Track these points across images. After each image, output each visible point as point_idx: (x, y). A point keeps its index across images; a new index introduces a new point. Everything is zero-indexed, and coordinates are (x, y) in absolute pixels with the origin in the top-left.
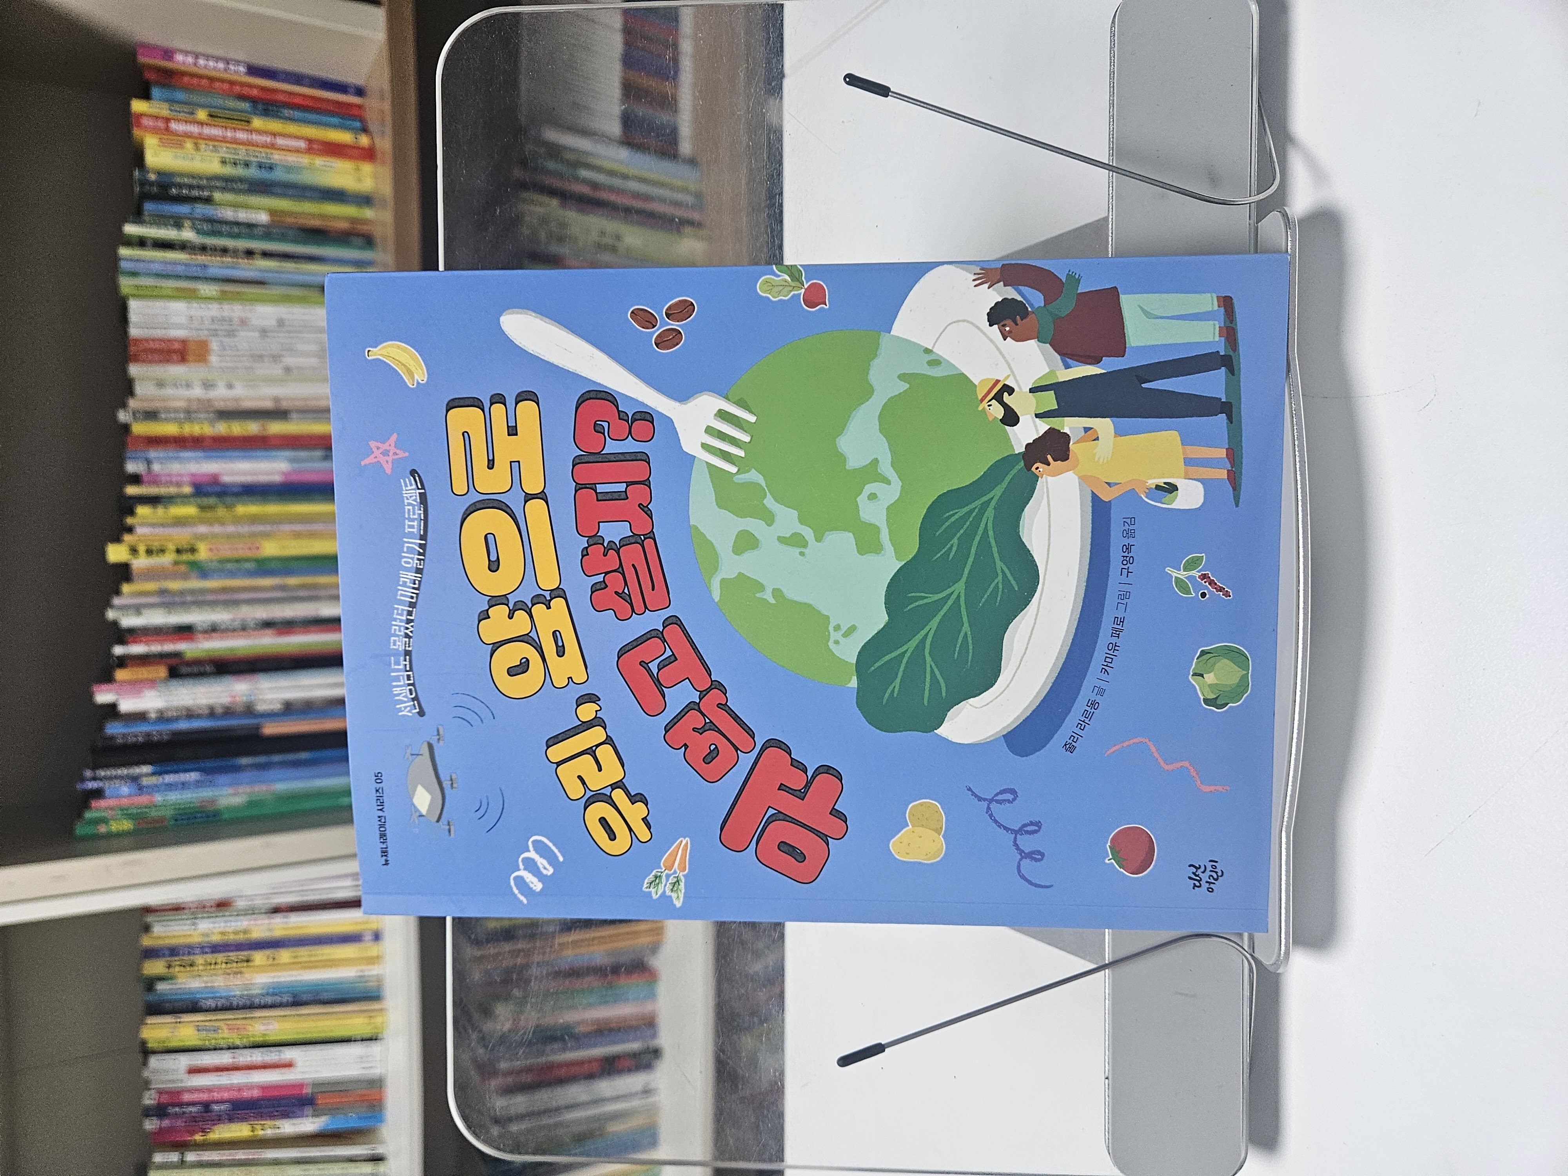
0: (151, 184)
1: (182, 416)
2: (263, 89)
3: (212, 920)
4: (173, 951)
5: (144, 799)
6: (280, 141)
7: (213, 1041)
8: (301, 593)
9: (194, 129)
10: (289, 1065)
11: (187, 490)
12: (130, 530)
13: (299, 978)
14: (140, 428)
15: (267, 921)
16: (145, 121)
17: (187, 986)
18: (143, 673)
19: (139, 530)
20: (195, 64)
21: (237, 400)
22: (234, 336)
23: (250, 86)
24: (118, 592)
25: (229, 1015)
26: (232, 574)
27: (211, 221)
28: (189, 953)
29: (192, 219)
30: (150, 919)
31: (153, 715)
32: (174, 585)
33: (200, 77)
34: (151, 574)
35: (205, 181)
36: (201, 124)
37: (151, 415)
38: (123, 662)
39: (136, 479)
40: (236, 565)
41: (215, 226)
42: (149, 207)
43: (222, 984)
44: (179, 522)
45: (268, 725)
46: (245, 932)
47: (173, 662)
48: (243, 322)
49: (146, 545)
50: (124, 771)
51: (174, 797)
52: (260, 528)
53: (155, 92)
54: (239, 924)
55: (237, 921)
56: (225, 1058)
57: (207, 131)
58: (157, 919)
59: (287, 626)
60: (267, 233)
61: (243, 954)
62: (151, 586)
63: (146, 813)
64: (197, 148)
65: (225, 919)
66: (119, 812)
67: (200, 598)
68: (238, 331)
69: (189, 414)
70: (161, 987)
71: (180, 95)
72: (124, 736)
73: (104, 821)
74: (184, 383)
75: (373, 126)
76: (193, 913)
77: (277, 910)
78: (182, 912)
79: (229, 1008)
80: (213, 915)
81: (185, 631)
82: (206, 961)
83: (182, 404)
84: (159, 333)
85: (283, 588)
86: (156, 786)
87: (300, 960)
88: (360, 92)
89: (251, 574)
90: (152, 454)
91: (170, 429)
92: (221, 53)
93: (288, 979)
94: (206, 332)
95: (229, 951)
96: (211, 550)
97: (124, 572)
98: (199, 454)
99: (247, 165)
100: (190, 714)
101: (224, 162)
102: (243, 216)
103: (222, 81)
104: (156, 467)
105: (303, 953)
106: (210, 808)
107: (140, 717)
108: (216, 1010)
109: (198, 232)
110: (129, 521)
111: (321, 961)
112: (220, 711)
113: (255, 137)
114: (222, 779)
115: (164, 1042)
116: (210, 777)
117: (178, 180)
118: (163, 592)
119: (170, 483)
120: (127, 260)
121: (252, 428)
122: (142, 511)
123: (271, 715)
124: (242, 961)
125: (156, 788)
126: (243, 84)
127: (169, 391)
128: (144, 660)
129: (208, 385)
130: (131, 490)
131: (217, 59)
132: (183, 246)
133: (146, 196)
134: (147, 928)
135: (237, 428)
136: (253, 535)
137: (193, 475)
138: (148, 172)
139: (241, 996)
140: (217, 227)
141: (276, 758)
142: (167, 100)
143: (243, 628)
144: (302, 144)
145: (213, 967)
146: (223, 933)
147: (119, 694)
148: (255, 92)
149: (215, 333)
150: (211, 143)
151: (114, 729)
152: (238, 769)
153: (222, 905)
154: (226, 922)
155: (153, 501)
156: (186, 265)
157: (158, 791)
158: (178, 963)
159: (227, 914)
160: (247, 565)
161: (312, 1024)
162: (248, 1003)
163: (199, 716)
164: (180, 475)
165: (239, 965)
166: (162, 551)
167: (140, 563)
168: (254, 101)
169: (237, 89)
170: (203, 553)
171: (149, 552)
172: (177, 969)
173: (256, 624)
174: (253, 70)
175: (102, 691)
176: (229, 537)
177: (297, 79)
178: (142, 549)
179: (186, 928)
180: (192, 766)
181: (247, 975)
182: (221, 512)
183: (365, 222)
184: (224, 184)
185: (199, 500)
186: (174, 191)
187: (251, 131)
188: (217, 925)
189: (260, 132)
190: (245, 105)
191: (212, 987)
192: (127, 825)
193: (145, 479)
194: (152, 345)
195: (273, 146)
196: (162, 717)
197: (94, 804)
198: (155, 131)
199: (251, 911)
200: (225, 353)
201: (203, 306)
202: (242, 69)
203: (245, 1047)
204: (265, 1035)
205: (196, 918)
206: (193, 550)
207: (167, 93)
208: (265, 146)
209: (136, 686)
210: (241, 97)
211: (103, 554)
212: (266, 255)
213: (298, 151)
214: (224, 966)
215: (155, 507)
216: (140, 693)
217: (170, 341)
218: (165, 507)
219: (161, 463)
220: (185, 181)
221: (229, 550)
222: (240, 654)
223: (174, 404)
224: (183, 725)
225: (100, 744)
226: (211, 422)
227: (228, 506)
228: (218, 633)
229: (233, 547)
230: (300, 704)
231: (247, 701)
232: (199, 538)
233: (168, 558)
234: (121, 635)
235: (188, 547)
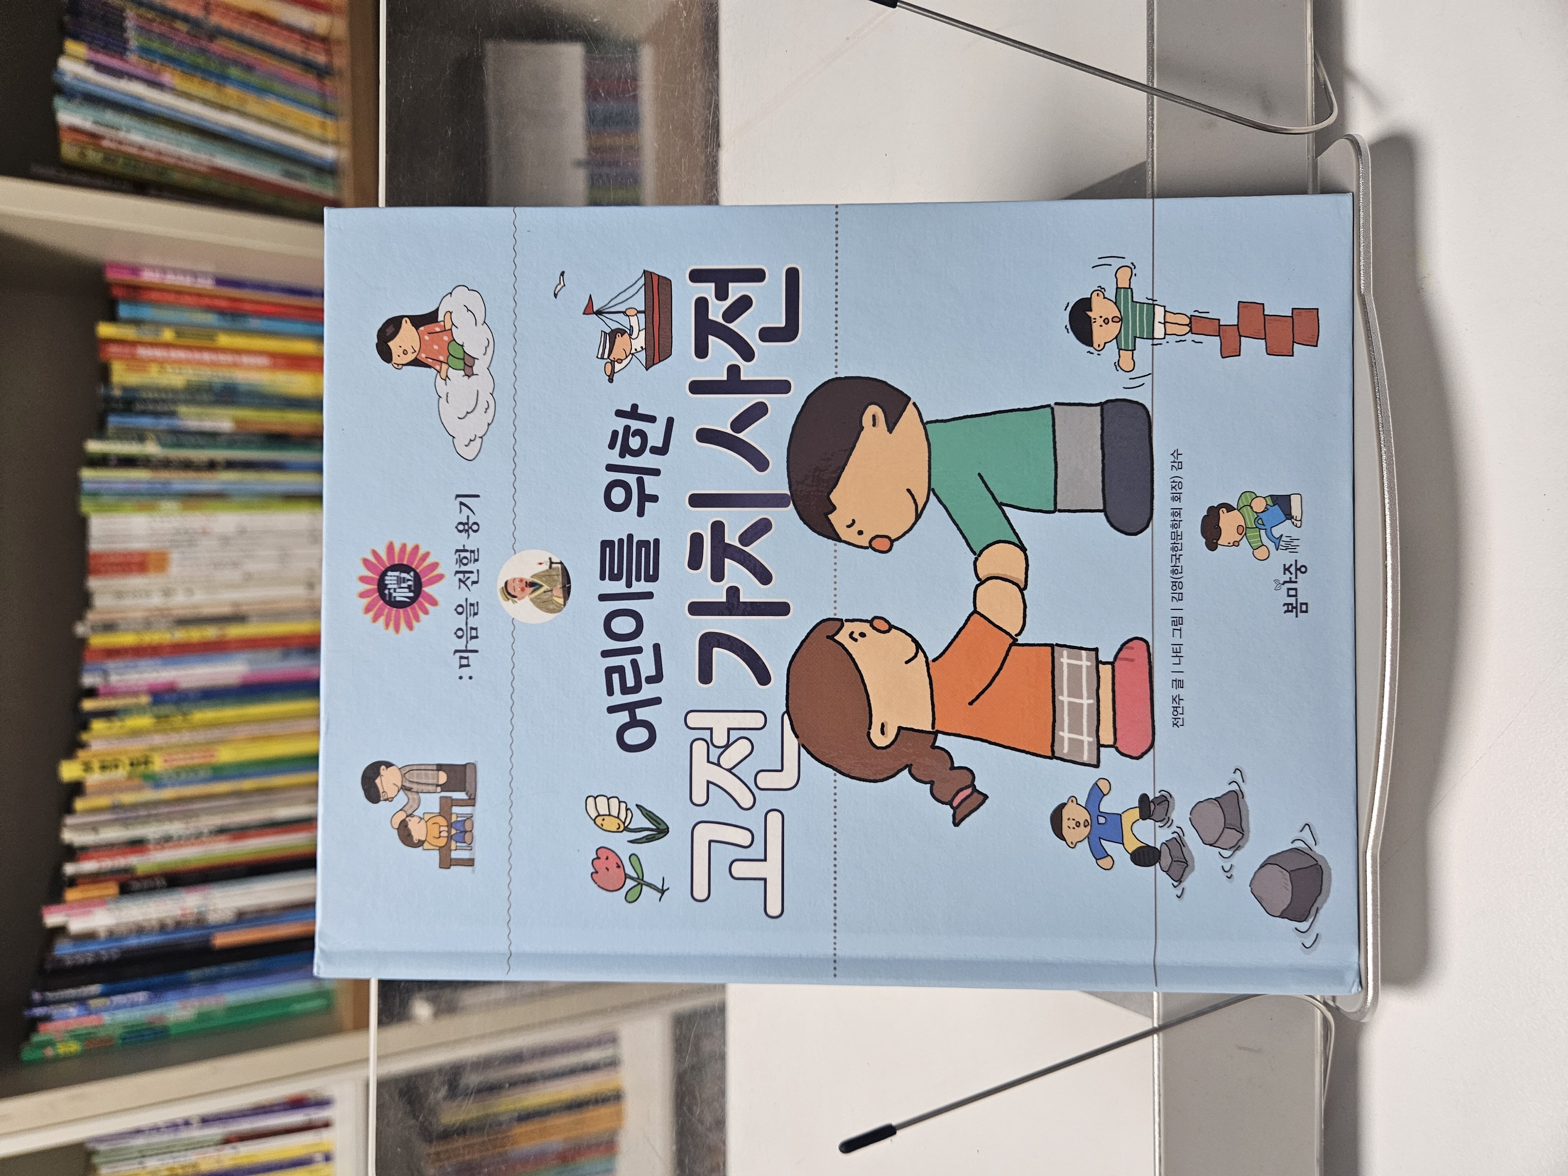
0: (117, 400)
1: (140, 626)
2: (230, 299)
5: (93, 1020)
6: (244, 358)
8: (256, 798)
9: (160, 352)
11: (144, 699)
12: (83, 746)
14: (98, 641)
16: (112, 346)
18: (94, 891)
19: (94, 746)
20: (162, 280)
21: (195, 607)
22: (194, 547)
23: (218, 297)
24: (69, 810)
26: (187, 782)
27: (175, 432)
29: (157, 432)
31: (103, 934)
32: (128, 798)
33: (167, 293)
34: (105, 789)
35: (170, 395)
36: (167, 346)
37: (109, 627)
38: (74, 881)
39: (92, 693)
40: (191, 774)
41: (181, 437)
42: (114, 421)
44: (135, 733)
45: (218, 936)
46: (193, 1166)
47: (125, 877)
48: (205, 532)
49: (102, 761)
50: (72, 992)
51: (123, 1016)
52: (216, 734)
53: (122, 312)
57: (173, 353)
59: (241, 832)
60: (231, 440)
63: (95, 1033)
64: (162, 370)
65: (172, 1154)
66: (67, 1034)
67: (153, 812)
68: (199, 541)
69: (148, 624)
71: (145, 314)
72: (73, 956)
73: (51, 1044)
74: (142, 593)
81: (137, 845)
83: (139, 615)
84: (119, 546)
85: (239, 792)
86: (104, 1006)
89: (206, 780)
90: (111, 665)
91: (128, 639)
92: (188, 265)
94: (167, 544)
96: (166, 761)
97: (77, 788)
98: (157, 662)
100: (140, 930)
102: (208, 425)
103: (190, 293)
104: (114, 679)
106: (158, 1024)
107: (89, 937)
109: (163, 445)
110: (85, 737)
112: (170, 924)
113: (220, 357)
114: (170, 995)
116: (158, 995)
117: (144, 395)
118: (115, 808)
119: (126, 695)
120: (89, 482)
121: (210, 633)
122: (98, 725)
123: (224, 926)
125: (104, 1009)
126: (211, 297)
127: (127, 606)
128: (95, 878)
129: (167, 593)
130: (88, 705)
131: (184, 272)
132: (147, 462)
133: (111, 411)
135: (196, 634)
136: (209, 742)
137: (152, 684)
138: (114, 389)
140: (184, 438)
141: (228, 968)
142: (132, 320)
143: (198, 837)
144: (266, 358)
146: (170, 1169)
147: (67, 915)
148: (223, 304)
149: (175, 544)
150: (175, 366)
151: (63, 949)
152: (187, 984)
155: (109, 714)
156: (149, 483)
157: (105, 1012)
160: (203, 773)
163: (150, 932)
164: (140, 685)
166: (116, 767)
167: (94, 779)
169: (205, 299)
170: (158, 765)
171: (103, 768)
173: (211, 832)
174: (221, 282)
175: (51, 913)
176: (184, 745)
177: (265, 287)
178: (96, 765)
180: (141, 982)
182: (178, 720)
184: (189, 397)
185: (155, 709)
186: (138, 405)
187: (216, 351)
188: (164, 1162)
189: (225, 350)
190: (212, 319)
192: (72, 1048)
193: (102, 691)
194: (112, 560)
195: (236, 364)
196: (112, 935)
197: (42, 1028)
198: (122, 356)
200: (185, 564)
201: (165, 519)
202: (210, 281)
206: (146, 763)
207: (134, 310)
208: (228, 366)
209: (87, 905)
210: (209, 308)
211: (55, 772)
212: (231, 465)
213: (261, 366)
215: (110, 720)
216: (89, 913)
217: (130, 554)
218: (122, 720)
219: (118, 674)
220: (150, 395)
221: (184, 759)
222: (194, 865)
223: (131, 615)
224: (133, 942)
225: (48, 967)
226: (169, 629)
227: (185, 714)
228: (170, 844)
229: (188, 756)
230: (252, 912)
231: (200, 913)
232: (153, 749)
233: (121, 773)
234: (73, 853)
235: (142, 760)
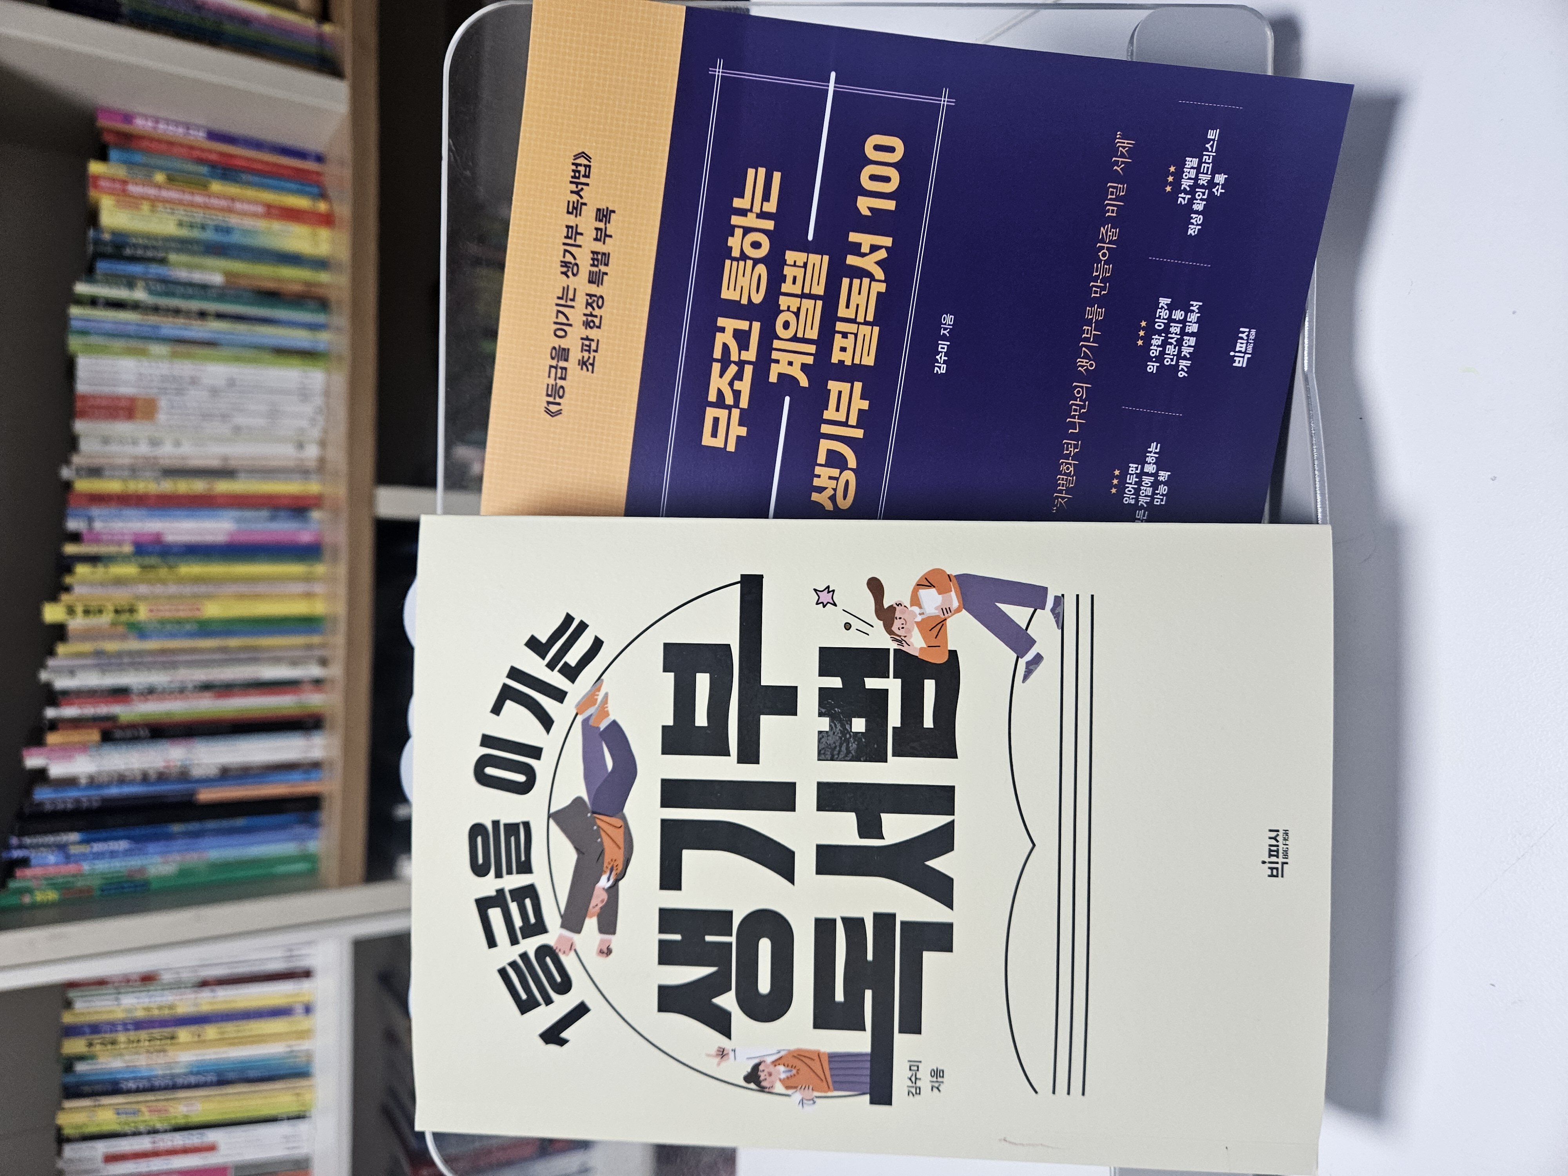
0: (105, 244)
1: (126, 473)
2: (222, 154)
3: (135, 995)
4: (95, 1029)
5: (72, 868)
6: (238, 206)
7: (133, 1125)
8: (242, 656)
9: (152, 192)
10: (211, 1148)
11: (128, 549)
12: (68, 589)
13: (224, 1056)
14: (83, 485)
15: (193, 996)
16: (102, 183)
17: (109, 1066)
18: (75, 737)
19: (78, 590)
20: (155, 128)
21: (183, 458)
22: (183, 394)
23: (210, 151)
24: (52, 653)
25: (150, 1097)
26: (172, 635)
27: (164, 281)
28: (111, 1031)
29: (146, 280)
30: (72, 994)
31: (83, 781)
32: (111, 646)
33: (159, 141)
34: (88, 635)
35: (160, 242)
36: (159, 187)
37: (95, 472)
38: (54, 725)
39: (76, 538)
40: (177, 627)
41: (169, 286)
42: (102, 266)
43: (144, 1063)
44: (119, 582)
45: (202, 791)
46: (171, 1007)
47: (108, 725)
48: (194, 381)
49: (85, 606)
50: (50, 839)
51: (102, 866)
52: (203, 589)
53: (113, 154)
54: (164, 999)
55: (162, 996)
56: (144, 1143)
57: (165, 194)
58: (79, 994)
59: (226, 689)
60: (222, 294)
61: (167, 1031)
62: (87, 647)
63: (73, 883)
64: (153, 209)
65: (151, 993)
66: (45, 882)
67: (138, 660)
68: (188, 390)
69: (134, 471)
70: (81, 1067)
71: (139, 158)
72: (53, 802)
73: (29, 891)
74: (130, 440)
75: (331, 193)
76: (116, 988)
77: (204, 984)
78: (103, 987)
79: (151, 1089)
80: (138, 989)
81: (120, 694)
82: (129, 1039)
83: (127, 461)
84: (106, 390)
85: (224, 650)
86: (84, 855)
87: (226, 1036)
88: (320, 158)
89: (191, 635)
90: (95, 511)
91: (113, 486)
92: (181, 117)
93: (213, 1057)
94: (155, 391)
95: (153, 1027)
96: (151, 611)
97: (59, 632)
98: (143, 512)
99: (203, 227)
100: (122, 779)
101: (180, 224)
102: (198, 277)
103: (181, 145)
104: (98, 525)
105: (230, 1029)
106: (138, 877)
107: (70, 782)
108: (138, 1091)
109: (151, 292)
110: (68, 580)
111: (249, 1037)
112: (153, 776)
113: (214, 202)
114: (152, 847)
115: (81, 1127)
116: (140, 846)
117: (134, 241)
118: (99, 654)
119: (111, 542)
120: (77, 319)
121: (199, 486)
122: (82, 570)
123: (207, 781)
124: (167, 1038)
125: (84, 857)
126: (202, 150)
127: (114, 448)
128: (76, 723)
129: (154, 442)
130: (70, 549)
131: (177, 124)
132: (135, 306)
133: (100, 255)
134: (68, 1004)
135: (183, 486)
136: (196, 596)
137: (135, 534)
138: (103, 232)
139: (164, 1076)
140: (172, 287)
141: (211, 825)
142: (125, 162)
143: (181, 691)
144: (260, 209)
145: (135, 1045)
146: (148, 1009)
147: (48, 758)
148: (213, 157)
149: (164, 391)
150: (167, 205)
151: (42, 795)
152: (170, 837)
153: (148, 979)
154: (151, 997)
155: (93, 560)
156: (137, 325)
157: (85, 860)
158: (99, 1041)
159: (152, 988)
160: (188, 627)
161: (237, 1104)
162: (171, 1083)
163: (132, 782)
164: (123, 534)
165: (163, 1042)
166: (100, 611)
167: (76, 623)
168: (213, 165)
169: (197, 153)
170: (143, 614)
171: (87, 612)
172: (98, 1047)
173: (195, 687)
174: (213, 136)
175: (31, 755)
176: (171, 598)
177: (258, 145)
178: (79, 610)
179: (109, 1003)
180: (121, 832)
181: (171, 1054)
182: (163, 572)
183: (319, 285)
184: (179, 246)
185: (140, 560)
186: (128, 252)
187: (209, 196)
188: (142, 1001)
189: (218, 196)
190: (204, 170)
191: (135, 1066)
192: (52, 896)
193: (86, 537)
194: (100, 403)
195: (230, 210)
196: (93, 782)
197: (19, 873)
198: (111, 192)
199: (177, 986)
200: (173, 411)
201: (153, 364)
202: (202, 134)
203: (165, 1131)
204: (186, 1116)
205: (119, 993)
206: (132, 610)
207: (125, 156)
208: (222, 210)
209: (67, 751)
210: (200, 161)
211: (38, 613)
212: (220, 316)
213: (255, 215)
214: (147, 1043)
215: (95, 566)
216: (71, 757)
217: (118, 398)
218: (106, 566)
219: (103, 521)
220: (141, 241)
221: (170, 611)
222: (177, 718)
223: (119, 461)
224: (114, 791)
225: (27, 810)
226: (157, 480)
227: (170, 567)
228: (155, 696)
229: (174, 607)
230: (237, 769)
231: (181, 766)
232: (139, 598)
233: (106, 619)
234: (54, 697)
235: (127, 607)
